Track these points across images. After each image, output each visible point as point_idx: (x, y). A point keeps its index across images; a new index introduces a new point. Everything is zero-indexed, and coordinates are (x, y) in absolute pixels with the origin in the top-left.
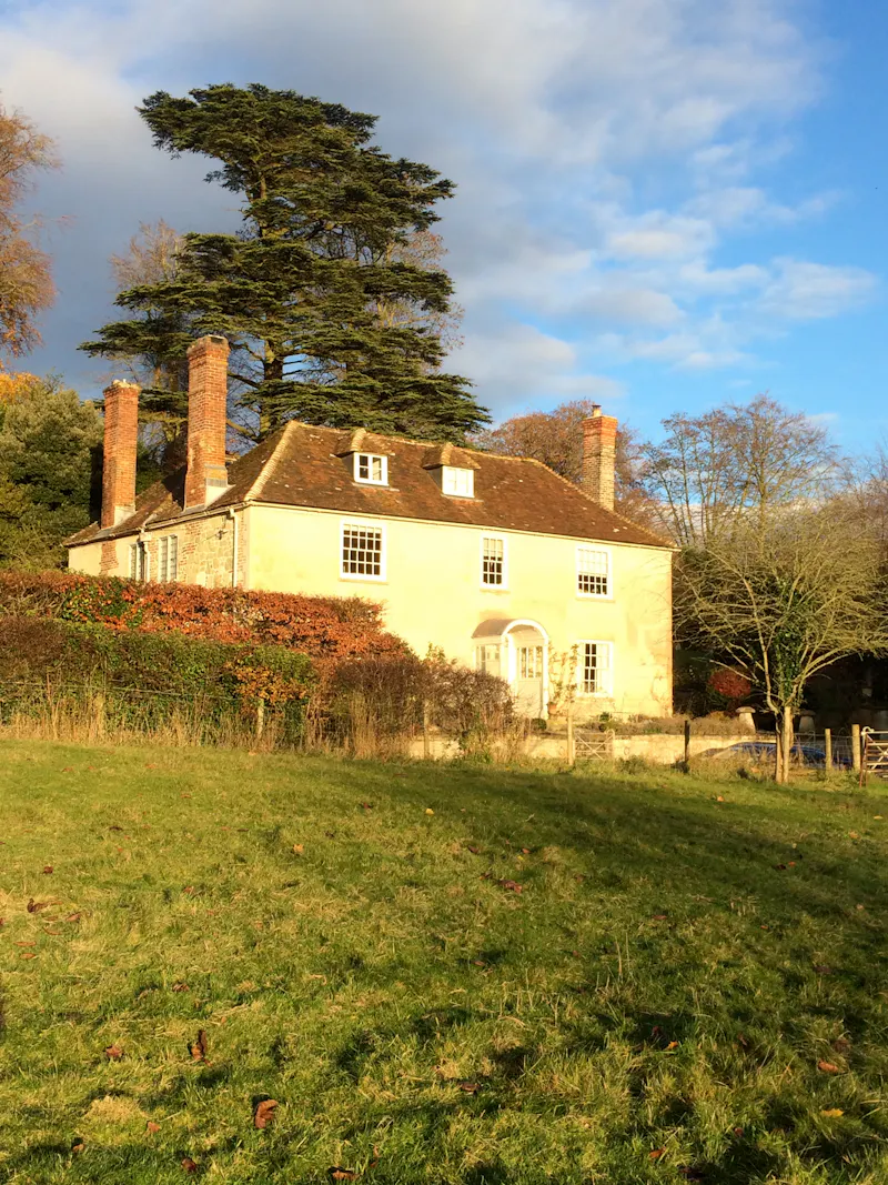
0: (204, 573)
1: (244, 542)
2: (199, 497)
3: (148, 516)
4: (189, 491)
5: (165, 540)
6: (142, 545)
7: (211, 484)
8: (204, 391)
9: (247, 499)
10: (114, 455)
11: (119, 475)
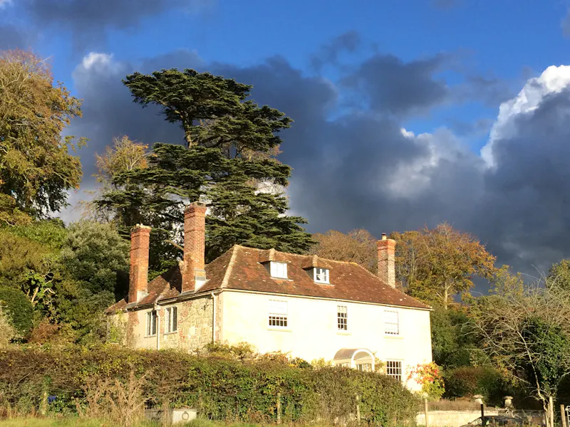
0: (194, 327)
1: (219, 310)
2: (191, 286)
3: (158, 296)
4: (185, 282)
5: (169, 310)
6: (154, 313)
7: (198, 279)
8: (194, 230)
9: (222, 287)
10: (136, 264)
11: (139, 275)
